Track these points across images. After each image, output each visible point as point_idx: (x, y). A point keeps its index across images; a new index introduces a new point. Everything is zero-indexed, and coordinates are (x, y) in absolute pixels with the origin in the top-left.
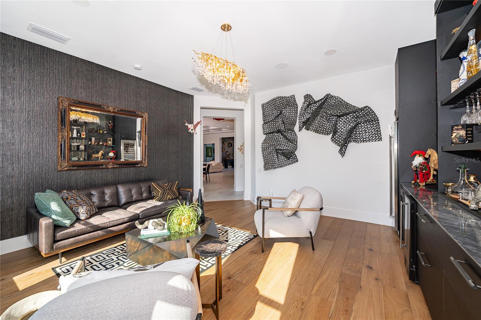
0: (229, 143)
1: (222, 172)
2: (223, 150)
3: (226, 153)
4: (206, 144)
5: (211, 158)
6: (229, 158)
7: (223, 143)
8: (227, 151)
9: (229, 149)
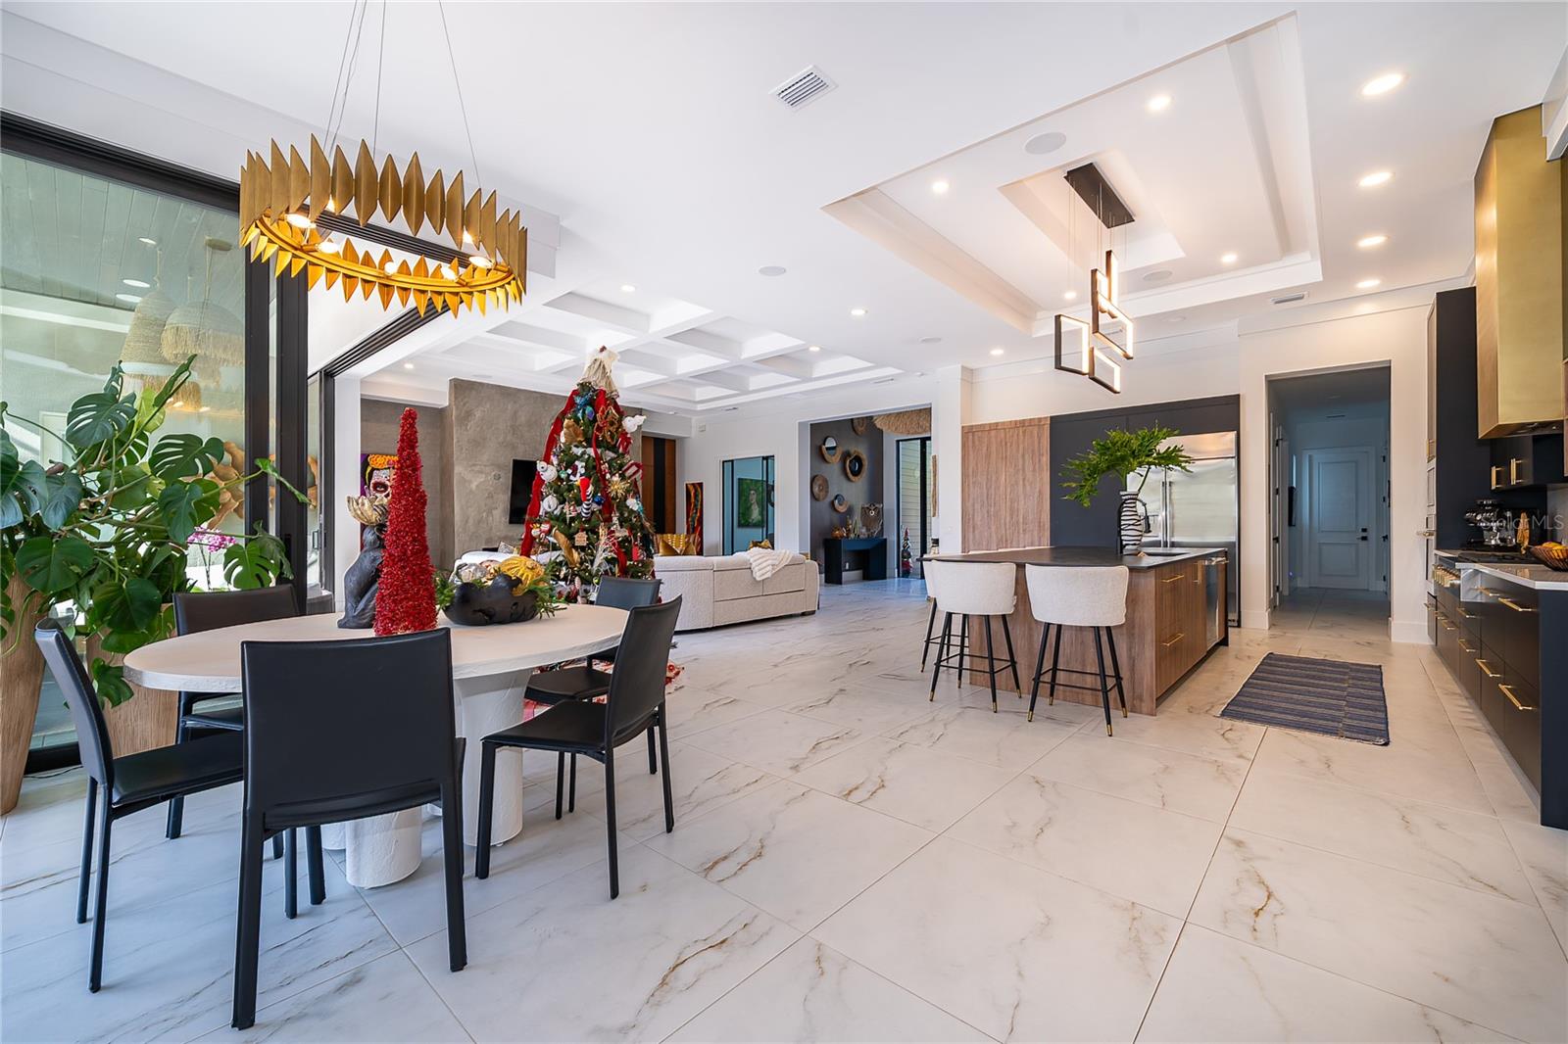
0: (846, 455)
1: (813, 612)
2: (816, 489)
3: (832, 503)
4: (732, 461)
5: (757, 533)
6: (849, 531)
7: (819, 453)
8: (836, 498)
9: (845, 484)
